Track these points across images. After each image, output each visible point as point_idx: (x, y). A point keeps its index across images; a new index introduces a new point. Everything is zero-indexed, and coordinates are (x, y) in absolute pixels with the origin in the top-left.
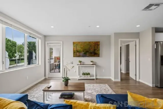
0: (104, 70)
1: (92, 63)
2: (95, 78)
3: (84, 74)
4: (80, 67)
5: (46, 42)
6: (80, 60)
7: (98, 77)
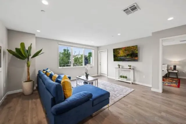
0: (144, 77)
1: (129, 67)
2: (131, 82)
3: (121, 77)
4: (120, 71)
5: (99, 51)
6: (120, 64)
7: (136, 83)
